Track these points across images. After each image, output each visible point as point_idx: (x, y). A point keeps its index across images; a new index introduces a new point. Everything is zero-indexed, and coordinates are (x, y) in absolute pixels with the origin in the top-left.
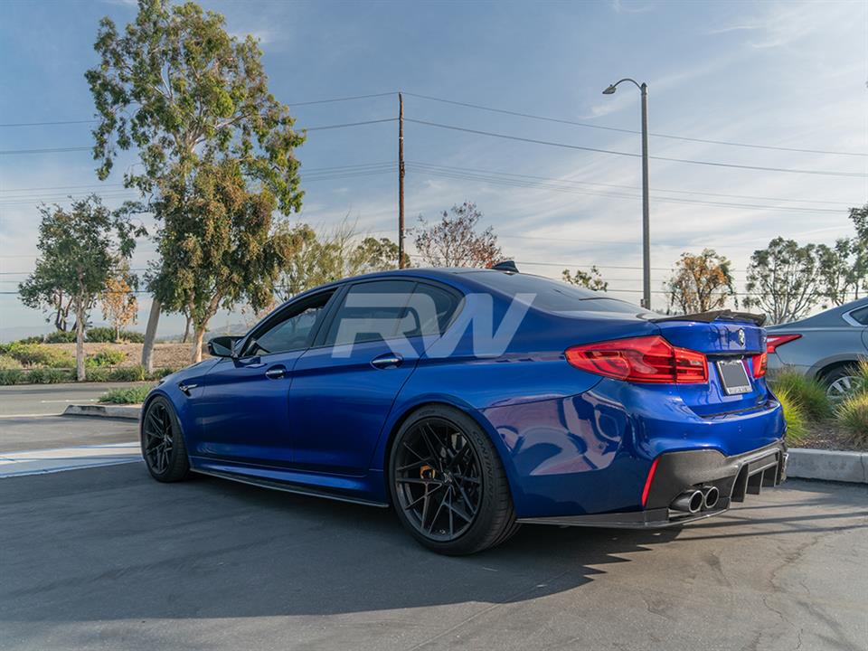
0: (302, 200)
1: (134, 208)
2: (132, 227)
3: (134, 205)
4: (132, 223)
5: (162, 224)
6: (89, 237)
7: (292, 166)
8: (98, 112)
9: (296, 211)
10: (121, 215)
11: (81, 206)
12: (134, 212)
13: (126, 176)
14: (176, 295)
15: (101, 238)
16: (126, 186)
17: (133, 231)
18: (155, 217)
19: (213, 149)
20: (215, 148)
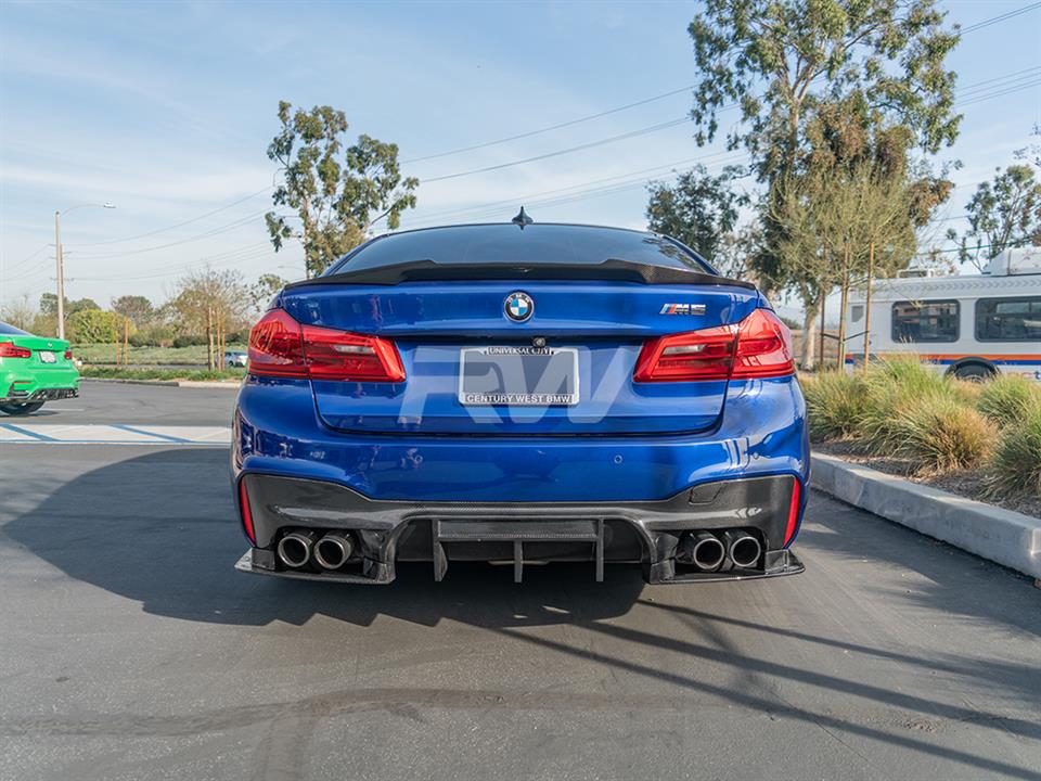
0: (960, 127)
1: (734, 174)
2: (733, 195)
3: (734, 170)
4: (732, 191)
5: (765, 187)
6: (695, 213)
7: (939, 82)
8: (698, 69)
9: (948, 145)
10: (722, 183)
11: (686, 179)
12: (734, 178)
13: (729, 137)
14: (779, 271)
15: (707, 212)
16: (730, 149)
17: (734, 200)
18: (758, 180)
19: (840, 82)
20: (842, 80)
